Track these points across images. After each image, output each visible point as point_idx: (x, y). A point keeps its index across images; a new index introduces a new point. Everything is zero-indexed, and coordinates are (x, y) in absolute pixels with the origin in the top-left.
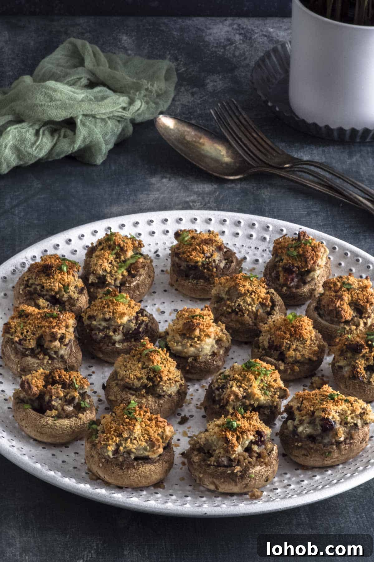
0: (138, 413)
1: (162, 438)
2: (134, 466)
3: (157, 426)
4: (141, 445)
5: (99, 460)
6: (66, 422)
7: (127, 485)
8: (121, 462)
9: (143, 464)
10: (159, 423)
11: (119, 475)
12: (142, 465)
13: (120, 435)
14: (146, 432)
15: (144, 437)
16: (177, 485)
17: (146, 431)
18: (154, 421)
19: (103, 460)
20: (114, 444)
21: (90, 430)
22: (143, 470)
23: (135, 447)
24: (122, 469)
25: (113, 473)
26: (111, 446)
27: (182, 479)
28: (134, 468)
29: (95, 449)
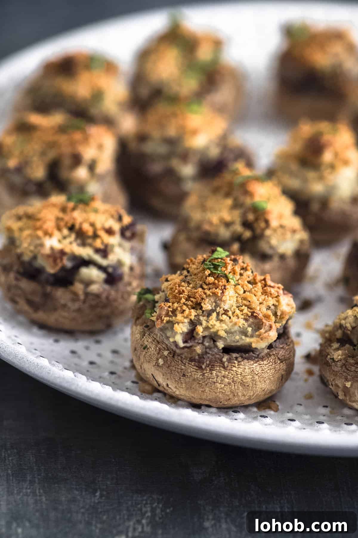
0: (230, 268)
1: (275, 314)
2: (223, 363)
3: (265, 293)
4: (235, 324)
5: (158, 354)
7: (209, 400)
8: (199, 355)
9: (240, 359)
10: (268, 288)
11: (194, 380)
12: (239, 362)
13: (197, 306)
14: (245, 302)
15: (242, 311)
16: (301, 405)
17: (244, 300)
18: (259, 285)
19: (166, 353)
20: (186, 321)
21: (141, 303)
22: (240, 371)
23: (225, 327)
24: (200, 368)
25: (184, 375)
26: (181, 325)
27: (309, 397)
28: (224, 367)
29: (149, 335)
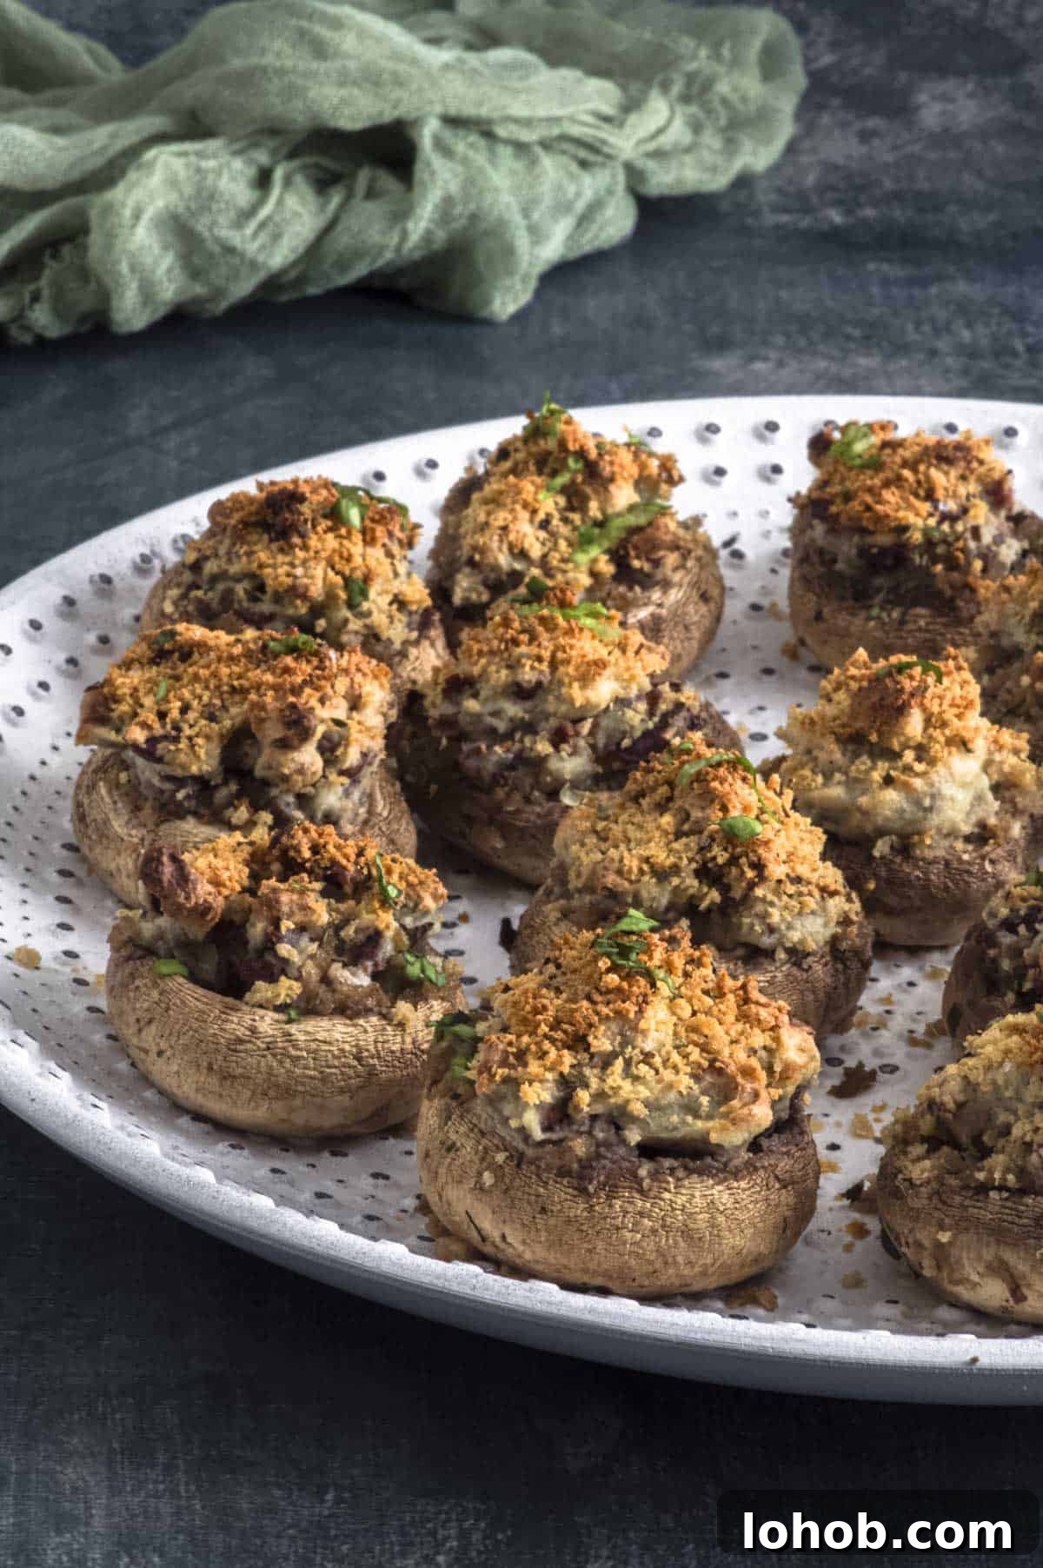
0: (659, 955)
1: (770, 1069)
2: (639, 1181)
3: (743, 1017)
4: (670, 1086)
5: (483, 1159)
6: (335, 1032)
7: (607, 1275)
8: (580, 1160)
9: (680, 1173)
10: (753, 1006)
11: (569, 1221)
12: (679, 1179)
13: (578, 1042)
14: (695, 1037)
15: (686, 1056)
16: (832, 1297)
17: (692, 1033)
18: (731, 997)
19: (500, 1157)
20: (549, 1076)
21: (444, 1044)
22: (681, 1200)
23: (644, 1092)
24: (583, 1191)
25: (543, 1210)
26: (536, 1085)
27: (855, 1282)
28: (641, 1191)
29: (462, 1117)
